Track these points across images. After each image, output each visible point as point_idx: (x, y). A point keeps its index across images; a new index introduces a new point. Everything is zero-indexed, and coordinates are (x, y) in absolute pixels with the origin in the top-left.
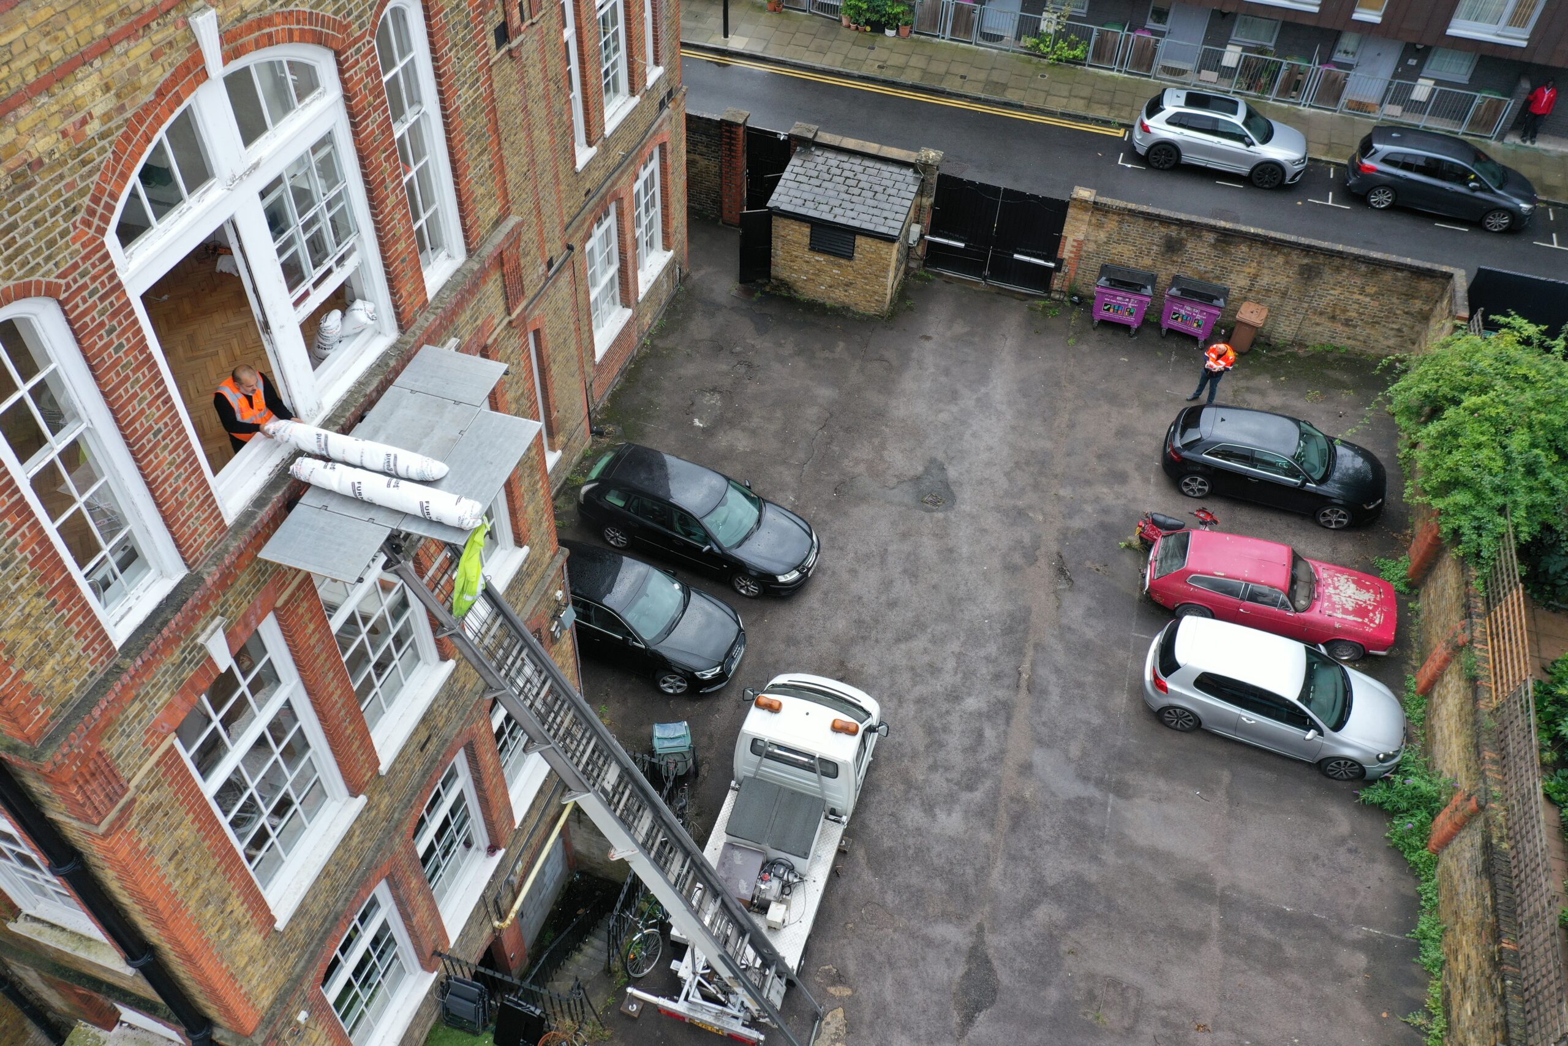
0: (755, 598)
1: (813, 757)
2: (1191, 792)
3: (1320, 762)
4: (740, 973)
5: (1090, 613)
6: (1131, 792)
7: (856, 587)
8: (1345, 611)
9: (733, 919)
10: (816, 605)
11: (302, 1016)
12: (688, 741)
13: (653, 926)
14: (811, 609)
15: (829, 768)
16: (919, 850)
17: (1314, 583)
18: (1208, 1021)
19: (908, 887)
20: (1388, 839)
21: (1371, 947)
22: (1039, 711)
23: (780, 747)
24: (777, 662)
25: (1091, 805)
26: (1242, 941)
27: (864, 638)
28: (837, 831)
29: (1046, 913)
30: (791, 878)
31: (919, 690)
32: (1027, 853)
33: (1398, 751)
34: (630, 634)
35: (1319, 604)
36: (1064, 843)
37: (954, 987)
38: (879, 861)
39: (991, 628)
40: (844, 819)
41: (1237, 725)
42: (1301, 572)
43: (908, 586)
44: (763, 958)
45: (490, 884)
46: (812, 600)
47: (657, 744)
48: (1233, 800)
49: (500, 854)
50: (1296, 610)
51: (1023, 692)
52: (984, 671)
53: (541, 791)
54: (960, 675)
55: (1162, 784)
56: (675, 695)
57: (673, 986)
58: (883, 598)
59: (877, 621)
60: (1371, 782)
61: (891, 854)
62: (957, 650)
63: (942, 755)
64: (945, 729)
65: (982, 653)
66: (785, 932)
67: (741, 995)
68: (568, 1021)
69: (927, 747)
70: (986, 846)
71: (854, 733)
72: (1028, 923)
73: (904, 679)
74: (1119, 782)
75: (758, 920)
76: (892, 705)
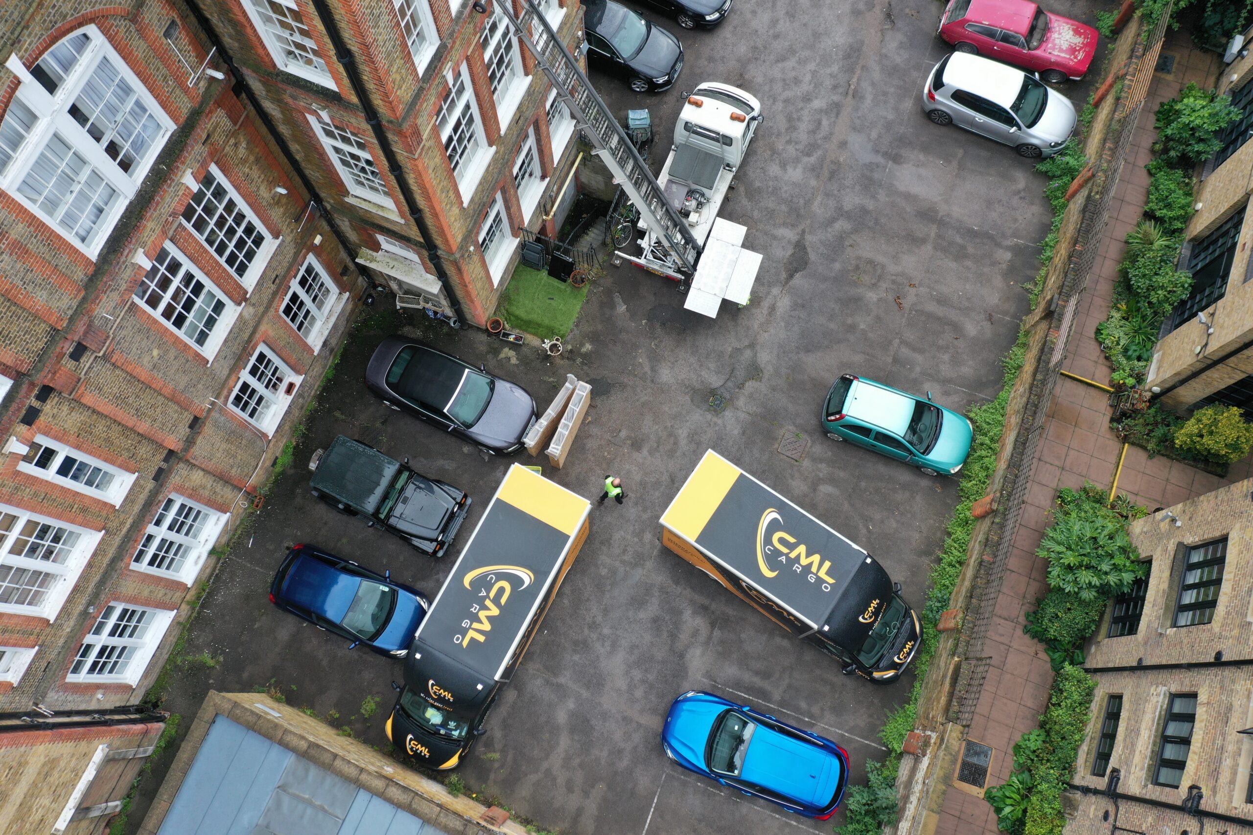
0: (691, 29)
1: (718, 134)
2: (937, 162)
3: (1018, 146)
4: (673, 246)
5: (901, 46)
6: (902, 160)
7: (755, 24)
8: (1061, 50)
9: (671, 218)
10: (729, 35)
11: (472, 248)
12: (648, 122)
13: (628, 222)
14: (725, 38)
15: (727, 141)
16: (775, 189)
17: (1047, 29)
18: (917, 283)
19: (767, 208)
20: (1045, 192)
21: (1017, 251)
22: (856, 109)
23: (701, 127)
24: (702, 73)
25: (878, 167)
26: (945, 244)
27: (756, 59)
28: (729, 176)
29: (841, 225)
30: (702, 200)
31: (788, 94)
32: (836, 192)
33: (1064, 142)
34: (615, 53)
35: (1044, 44)
36: (858, 187)
37: (785, 261)
38: (751, 194)
39: (836, 54)
40: (734, 169)
41: (973, 123)
42: (1041, 24)
43: (788, 24)
44: (685, 239)
45: (542, 197)
46: (726, 32)
47: (631, 122)
48: (961, 167)
49: (547, 180)
50: (1029, 49)
51: (850, 97)
52: (828, 83)
53: (566, 147)
54: (813, 85)
55: (921, 157)
56: (640, 92)
57: (639, 252)
58: (771, 32)
59: (765, 48)
60: (1045, 159)
61: (759, 190)
62: (813, 68)
63: (794, 135)
64: (799, 119)
65: (828, 71)
66: (697, 227)
67: (674, 256)
68: (586, 266)
69: (787, 130)
70: (813, 188)
71: (743, 121)
72: (830, 230)
73: (778, 88)
74: (896, 154)
75: (684, 220)
76: (769, 103)
